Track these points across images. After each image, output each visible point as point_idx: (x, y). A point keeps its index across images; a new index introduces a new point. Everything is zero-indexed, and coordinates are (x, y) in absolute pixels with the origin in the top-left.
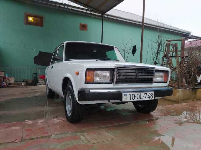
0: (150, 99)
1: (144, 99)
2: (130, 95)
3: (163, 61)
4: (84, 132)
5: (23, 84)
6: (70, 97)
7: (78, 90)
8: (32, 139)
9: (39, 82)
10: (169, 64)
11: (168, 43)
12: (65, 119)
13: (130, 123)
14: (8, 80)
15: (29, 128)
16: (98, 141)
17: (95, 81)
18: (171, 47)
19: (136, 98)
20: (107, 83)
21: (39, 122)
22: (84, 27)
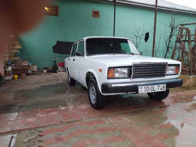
0: (163, 90)
1: (157, 91)
2: (145, 87)
3: (176, 45)
4: (107, 117)
5: (45, 71)
6: (94, 88)
7: (102, 84)
8: (69, 122)
9: (58, 69)
10: (181, 48)
11: (182, 27)
12: (89, 106)
13: (144, 110)
14: (32, 68)
15: (65, 114)
16: (119, 125)
17: (115, 77)
18: (184, 31)
19: (150, 90)
20: (125, 78)
21: (70, 108)
22: (96, 14)
